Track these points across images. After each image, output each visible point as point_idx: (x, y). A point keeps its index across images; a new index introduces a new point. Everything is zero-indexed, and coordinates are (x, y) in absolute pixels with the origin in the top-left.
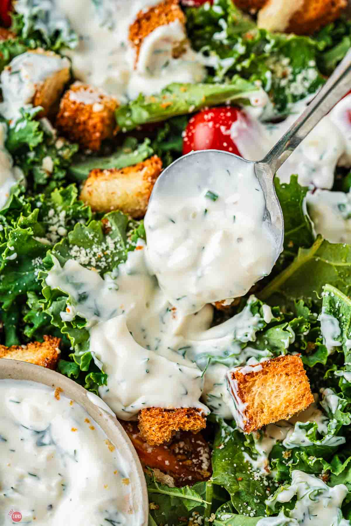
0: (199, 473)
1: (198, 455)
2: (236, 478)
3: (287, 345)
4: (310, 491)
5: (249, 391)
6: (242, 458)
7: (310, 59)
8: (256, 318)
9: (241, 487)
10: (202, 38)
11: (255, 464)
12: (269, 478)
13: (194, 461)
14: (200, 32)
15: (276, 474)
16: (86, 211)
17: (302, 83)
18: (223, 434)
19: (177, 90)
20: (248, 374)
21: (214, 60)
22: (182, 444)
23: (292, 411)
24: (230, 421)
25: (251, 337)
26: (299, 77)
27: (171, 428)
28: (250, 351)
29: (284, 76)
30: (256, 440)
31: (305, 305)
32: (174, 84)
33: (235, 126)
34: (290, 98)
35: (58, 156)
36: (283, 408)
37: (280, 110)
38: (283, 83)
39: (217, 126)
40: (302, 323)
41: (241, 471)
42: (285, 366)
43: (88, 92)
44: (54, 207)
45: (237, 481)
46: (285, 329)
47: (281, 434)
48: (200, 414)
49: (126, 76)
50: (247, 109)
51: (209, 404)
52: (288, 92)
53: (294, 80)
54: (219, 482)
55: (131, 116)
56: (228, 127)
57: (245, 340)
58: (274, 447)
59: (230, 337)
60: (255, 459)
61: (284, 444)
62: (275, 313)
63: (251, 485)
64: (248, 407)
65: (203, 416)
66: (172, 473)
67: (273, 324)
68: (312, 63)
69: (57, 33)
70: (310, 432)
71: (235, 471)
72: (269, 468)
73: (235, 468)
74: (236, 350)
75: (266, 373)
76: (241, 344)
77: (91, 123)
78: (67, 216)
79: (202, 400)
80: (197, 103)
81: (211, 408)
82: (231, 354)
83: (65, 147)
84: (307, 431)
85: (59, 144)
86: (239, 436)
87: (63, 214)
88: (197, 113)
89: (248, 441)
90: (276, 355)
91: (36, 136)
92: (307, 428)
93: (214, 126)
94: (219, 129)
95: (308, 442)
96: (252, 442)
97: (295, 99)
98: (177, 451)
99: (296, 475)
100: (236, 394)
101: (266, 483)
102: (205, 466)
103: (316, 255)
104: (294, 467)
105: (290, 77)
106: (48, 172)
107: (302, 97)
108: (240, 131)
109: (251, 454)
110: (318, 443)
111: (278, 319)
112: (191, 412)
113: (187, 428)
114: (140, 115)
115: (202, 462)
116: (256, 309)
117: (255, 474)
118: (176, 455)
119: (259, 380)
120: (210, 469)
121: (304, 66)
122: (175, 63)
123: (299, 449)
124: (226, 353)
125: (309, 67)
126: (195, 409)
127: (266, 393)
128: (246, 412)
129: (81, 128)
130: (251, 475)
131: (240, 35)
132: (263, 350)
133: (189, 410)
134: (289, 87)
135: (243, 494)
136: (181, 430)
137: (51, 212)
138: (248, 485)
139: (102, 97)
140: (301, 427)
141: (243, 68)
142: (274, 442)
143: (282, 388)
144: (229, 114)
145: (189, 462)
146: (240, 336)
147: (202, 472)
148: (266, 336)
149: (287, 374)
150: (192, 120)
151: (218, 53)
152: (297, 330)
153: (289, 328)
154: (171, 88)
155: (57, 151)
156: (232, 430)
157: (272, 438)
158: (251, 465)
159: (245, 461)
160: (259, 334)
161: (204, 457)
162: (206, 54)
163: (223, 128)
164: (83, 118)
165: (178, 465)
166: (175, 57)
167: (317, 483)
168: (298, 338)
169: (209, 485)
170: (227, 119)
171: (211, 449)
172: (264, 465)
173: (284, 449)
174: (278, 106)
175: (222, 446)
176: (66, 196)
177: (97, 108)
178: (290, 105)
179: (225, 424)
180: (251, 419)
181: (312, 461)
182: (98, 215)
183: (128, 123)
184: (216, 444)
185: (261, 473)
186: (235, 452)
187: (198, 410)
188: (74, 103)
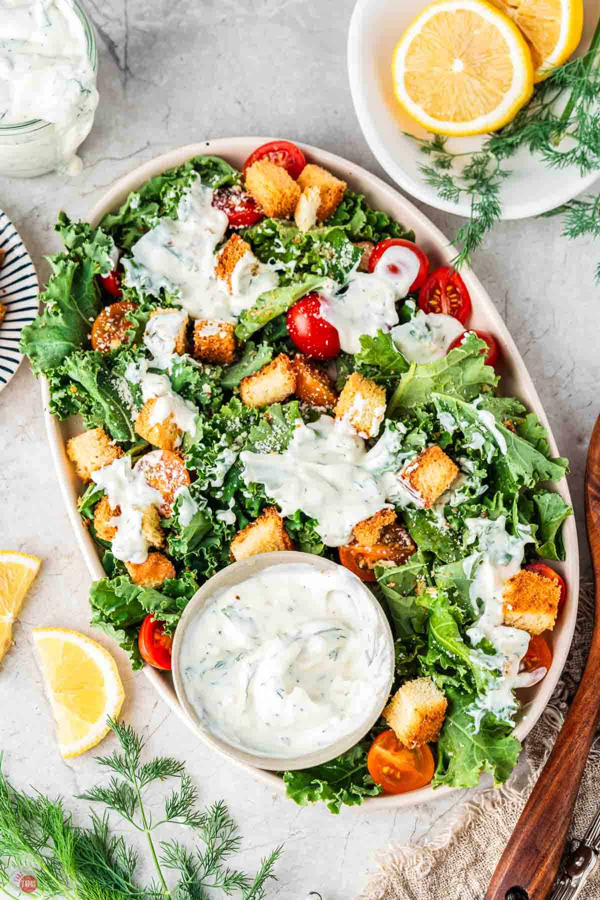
0: (407, 549)
1: (400, 538)
2: (432, 541)
3: (424, 443)
4: (484, 528)
5: (418, 482)
6: (429, 526)
7: (343, 237)
8: (396, 433)
9: (439, 545)
10: (264, 251)
11: (438, 525)
12: (451, 530)
13: (400, 543)
14: (261, 248)
15: (455, 525)
16: (252, 411)
17: (346, 257)
18: (411, 516)
19: (267, 299)
20: (412, 472)
21: (280, 265)
22: (387, 536)
23: (449, 482)
24: (410, 506)
25: (399, 447)
26: (342, 253)
27: (377, 529)
28: (402, 456)
29: (332, 256)
30: (433, 510)
31: (422, 411)
32: (264, 294)
33: (321, 309)
34: (344, 271)
35: (211, 380)
36: (442, 483)
37: (341, 282)
38: (334, 261)
39: (310, 315)
40: (426, 424)
41: (433, 534)
42: (432, 456)
43: (209, 326)
44: (228, 418)
45: (434, 542)
46: (418, 433)
47: (446, 499)
48: (389, 510)
49: (226, 301)
50: (320, 292)
51: (392, 502)
52: (340, 267)
53: (339, 257)
54: (425, 548)
55: (246, 329)
56: (318, 313)
57: (396, 451)
58: (445, 509)
59: (386, 452)
60: (437, 522)
61: (451, 505)
62: (406, 425)
63: (444, 540)
64: (422, 493)
65: (392, 511)
66: (390, 558)
67: (409, 432)
68: (347, 240)
69: (162, 290)
70: (466, 493)
71: (430, 537)
72: (448, 524)
73: (429, 534)
74: (393, 459)
75: (422, 466)
76: (394, 454)
77: (223, 347)
78: (240, 419)
79: (387, 501)
80: (289, 304)
81: (395, 504)
82: (390, 463)
83: (212, 371)
84: (464, 492)
85: (208, 371)
86: (422, 512)
87: (237, 419)
88: (291, 310)
89: (428, 513)
90: (419, 451)
91: (194, 376)
92: (463, 491)
93: (308, 316)
94: (312, 316)
95: (467, 498)
96: (431, 512)
97: (347, 269)
98: (387, 542)
99: (469, 522)
100: (410, 488)
101: (451, 535)
102: (408, 543)
103: (414, 375)
104: (465, 517)
105: (336, 255)
106: (209, 394)
107: (351, 266)
108: (326, 311)
109: (433, 520)
110: (474, 497)
111: (410, 428)
112: (383, 513)
113: (386, 523)
114: (252, 327)
115: (405, 541)
116: (393, 427)
117: (442, 532)
118: (387, 545)
119: (420, 472)
120: (413, 543)
121: (341, 244)
122: (255, 278)
123: (462, 504)
124: (387, 464)
125: (346, 243)
126: (384, 509)
127: (428, 479)
128: (422, 496)
129: (216, 353)
130: (440, 534)
131: (291, 243)
132: (409, 451)
133: (381, 512)
134: (339, 263)
135: (442, 549)
136: (384, 527)
137: (229, 423)
138: (442, 542)
139: (220, 326)
140: (459, 492)
141: (304, 265)
142: (444, 506)
143: (436, 471)
144: (314, 303)
145: (397, 546)
146: (392, 450)
147: (408, 548)
148: (407, 441)
149: (435, 461)
150: (290, 316)
151: (281, 260)
152: (425, 429)
153: (421, 431)
154: (262, 298)
155: (208, 376)
156: (414, 511)
157: (440, 504)
158: (437, 528)
159: (432, 526)
160: (403, 443)
161: (405, 537)
162: (273, 262)
163: (315, 315)
164: (216, 347)
165: (391, 550)
166: (254, 274)
167: (486, 522)
168: (428, 434)
169: (419, 553)
170: (314, 306)
171: (407, 530)
172: (444, 524)
173: (452, 508)
174: (338, 280)
175: (414, 525)
176: (233, 407)
177: (223, 335)
178: (345, 276)
179: (409, 510)
180: (427, 498)
181: (474, 508)
182: (261, 409)
183: (247, 335)
184: (410, 524)
185: (445, 530)
186: (423, 524)
187: (387, 509)
188: (205, 338)
